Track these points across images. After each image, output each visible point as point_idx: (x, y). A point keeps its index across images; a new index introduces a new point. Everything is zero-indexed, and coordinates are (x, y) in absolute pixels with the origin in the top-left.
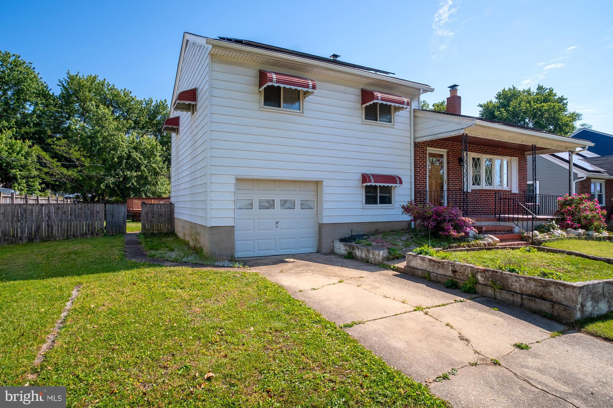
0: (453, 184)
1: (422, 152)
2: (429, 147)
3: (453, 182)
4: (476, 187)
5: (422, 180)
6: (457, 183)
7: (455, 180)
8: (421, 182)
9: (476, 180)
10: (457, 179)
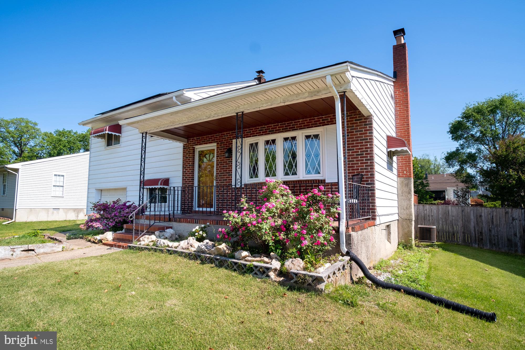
0: (221, 180)
1: (188, 152)
2: (197, 145)
3: (221, 178)
4: (254, 180)
5: (188, 180)
6: (227, 178)
7: (224, 175)
8: (187, 182)
9: (254, 172)
10: (226, 173)
